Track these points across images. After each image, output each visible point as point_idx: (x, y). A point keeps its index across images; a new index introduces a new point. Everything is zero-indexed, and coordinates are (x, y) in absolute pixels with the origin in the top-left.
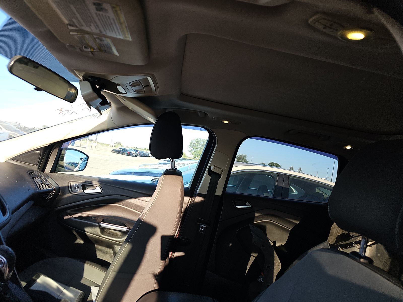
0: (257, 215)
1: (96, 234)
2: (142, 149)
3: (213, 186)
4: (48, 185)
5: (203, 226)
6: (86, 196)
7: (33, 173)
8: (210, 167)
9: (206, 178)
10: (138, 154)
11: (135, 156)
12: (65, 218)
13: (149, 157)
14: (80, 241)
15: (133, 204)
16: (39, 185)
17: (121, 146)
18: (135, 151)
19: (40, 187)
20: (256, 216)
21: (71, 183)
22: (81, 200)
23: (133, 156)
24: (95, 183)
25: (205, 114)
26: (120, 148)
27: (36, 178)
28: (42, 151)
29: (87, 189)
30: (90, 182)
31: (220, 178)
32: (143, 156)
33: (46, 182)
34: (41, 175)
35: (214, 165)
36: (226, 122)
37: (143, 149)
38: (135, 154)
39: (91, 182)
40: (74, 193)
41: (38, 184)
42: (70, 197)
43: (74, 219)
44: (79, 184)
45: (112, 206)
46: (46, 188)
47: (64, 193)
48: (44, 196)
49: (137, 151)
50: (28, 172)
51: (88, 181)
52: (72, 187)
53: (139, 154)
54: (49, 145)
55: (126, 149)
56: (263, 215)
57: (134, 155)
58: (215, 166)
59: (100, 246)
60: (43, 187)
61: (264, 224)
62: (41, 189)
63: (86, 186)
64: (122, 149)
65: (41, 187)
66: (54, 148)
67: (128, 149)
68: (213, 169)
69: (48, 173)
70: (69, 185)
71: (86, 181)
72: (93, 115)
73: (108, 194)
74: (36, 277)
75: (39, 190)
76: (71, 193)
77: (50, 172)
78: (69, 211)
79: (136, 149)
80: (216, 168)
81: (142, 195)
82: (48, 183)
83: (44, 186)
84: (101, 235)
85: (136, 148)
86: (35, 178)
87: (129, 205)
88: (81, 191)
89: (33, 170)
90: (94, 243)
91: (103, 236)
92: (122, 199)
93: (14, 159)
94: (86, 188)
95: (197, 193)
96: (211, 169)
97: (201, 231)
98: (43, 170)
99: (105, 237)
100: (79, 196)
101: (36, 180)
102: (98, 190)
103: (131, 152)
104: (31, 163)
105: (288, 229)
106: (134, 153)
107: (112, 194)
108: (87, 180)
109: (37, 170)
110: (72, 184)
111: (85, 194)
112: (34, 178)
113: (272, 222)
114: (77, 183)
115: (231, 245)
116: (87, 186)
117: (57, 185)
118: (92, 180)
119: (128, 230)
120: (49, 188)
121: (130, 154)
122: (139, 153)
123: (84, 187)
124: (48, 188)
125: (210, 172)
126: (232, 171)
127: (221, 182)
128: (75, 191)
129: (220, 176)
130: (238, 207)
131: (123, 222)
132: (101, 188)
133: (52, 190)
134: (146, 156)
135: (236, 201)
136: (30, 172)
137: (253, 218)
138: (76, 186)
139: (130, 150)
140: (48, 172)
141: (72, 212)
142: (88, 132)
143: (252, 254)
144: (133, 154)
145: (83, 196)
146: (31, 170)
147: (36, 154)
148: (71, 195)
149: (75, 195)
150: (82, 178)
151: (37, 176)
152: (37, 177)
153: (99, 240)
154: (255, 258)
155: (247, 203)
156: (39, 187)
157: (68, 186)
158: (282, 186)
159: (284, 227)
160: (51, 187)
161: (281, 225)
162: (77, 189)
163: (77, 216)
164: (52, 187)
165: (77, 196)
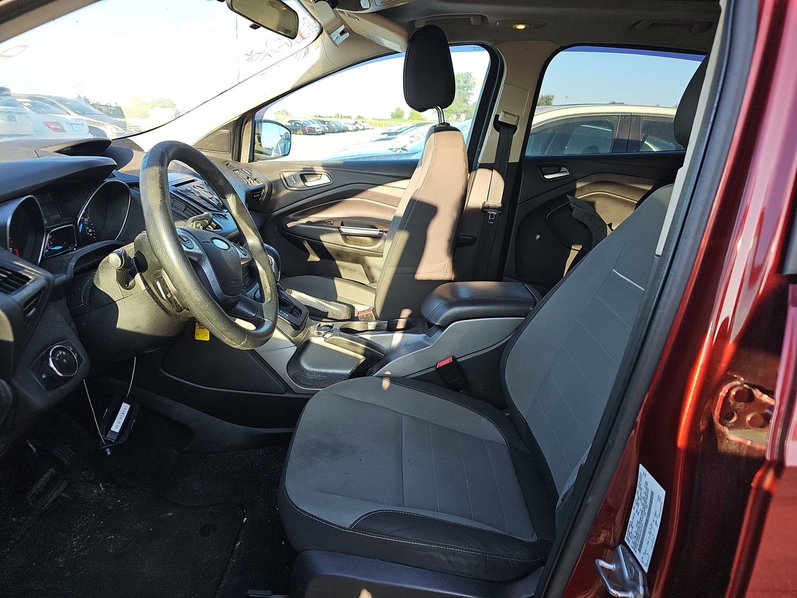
0: (579, 185)
1: (337, 243)
2: (331, 117)
3: (504, 148)
4: (256, 179)
5: (493, 213)
6: (309, 191)
7: (230, 165)
8: (497, 116)
9: (491, 135)
10: (326, 128)
11: (321, 134)
12: (290, 225)
13: (349, 131)
14: (314, 258)
15: (381, 194)
16: (246, 180)
17: (288, 116)
18: (320, 122)
20: (578, 189)
21: (283, 173)
22: (303, 198)
23: (318, 134)
24: (318, 169)
25: (483, 18)
26: (289, 122)
28: (231, 129)
29: (308, 181)
30: (310, 168)
31: (514, 133)
32: (338, 132)
33: (251, 175)
34: (240, 166)
35: (503, 111)
36: (521, 27)
37: (333, 117)
38: (321, 130)
39: (312, 168)
40: (292, 189)
41: (244, 179)
42: (288, 195)
43: (303, 226)
44: (295, 174)
45: (350, 201)
46: (255, 184)
47: (278, 192)
48: (256, 196)
49: (323, 122)
50: (223, 163)
51: (308, 168)
52: (287, 179)
53: (328, 129)
54: (239, 118)
55: (301, 120)
56: (589, 184)
57: (320, 132)
58: (505, 113)
59: (343, 262)
61: (592, 199)
62: (250, 186)
63: (305, 176)
64: (293, 123)
65: (249, 183)
66: (245, 122)
67: (305, 120)
68: (502, 119)
70: (282, 177)
71: (304, 169)
72: (295, 55)
73: (341, 185)
76: (287, 189)
77: (249, 162)
78: (291, 216)
79: (321, 119)
80: (507, 115)
81: (392, 179)
82: (254, 177)
83: (252, 182)
84: (345, 244)
85: (319, 116)
86: (236, 170)
87: (375, 196)
88: (301, 184)
89: (227, 160)
90: (335, 258)
91: (347, 245)
92: (364, 189)
93: (197, 147)
94: (307, 178)
95: (478, 165)
96: (499, 120)
97: (491, 220)
99: (351, 247)
100: (300, 192)
101: (239, 174)
102: (325, 180)
103: (312, 125)
104: (222, 150)
105: (633, 201)
106: (317, 128)
107: (347, 183)
108: (305, 167)
109: (232, 160)
110: (286, 175)
111: (309, 188)
113: (605, 195)
114: (293, 173)
115: (538, 237)
116: (308, 176)
117: (266, 179)
118: (313, 166)
119: (381, 233)
120: (259, 183)
121: (311, 132)
122: (328, 127)
123: (303, 178)
124: (257, 184)
125: (498, 125)
126: (532, 124)
127: (518, 138)
128: (292, 185)
129: (514, 128)
130: (547, 177)
131: (372, 223)
132: (329, 175)
133: (263, 187)
134: (341, 130)
135: (543, 169)
136: (226, 163)
137: (573, 192)
138: (292, 177)
139: (310, 122)
140: (246, 163)
141: (296, 218)
142: (293, 85)
143: (573, 247)
144: (317, 130)
145: (306, 192)
147: (223, 134)
148: (289, 191)
149: (295, 192)
150: (297, 164)
153: (343, 251)
154: (578, 252)
155: (563, 169)
156: (247, 183)
157: (281, 179)
158: (627, 138)
159: (626, 199)
161: (620, 197)
162: (295, 182)
163: (304, 221)
164: (262, 182)
165: (297, 192)
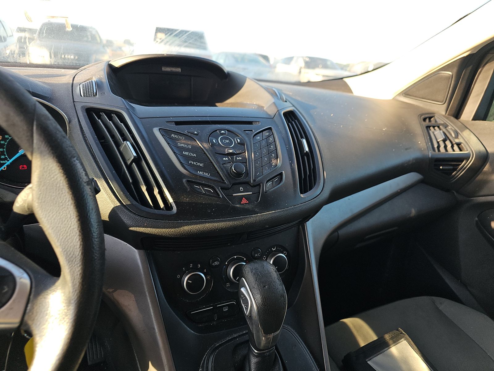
4: (458, 145)
7: (432, 119)
16: (438, 142)
19: (439, 147)
27: (436, 128)
33: (457, 137)
34: (448, 122)
41: (437, 140)
46: (454, 151)
48: (444, 167)
50: (421, 115)
60: (445, 147)
62: (439, 150)
69: (468, 121)
74: (392, 338)
75: (433, 152)
77: (474, 119)
82: (459, 140)
83: (449, 146)
86: (434, 127)
89: (434, 113)
93: (407, 93)
98: (457, 114)
101: (433, 133)
109: (444, 113)
112: (431, 128)
117: (484, 148)
120: (461, 150)
124: (457, 151)
133: (467, 157)
136: (427, 116)
140: (467, 119)
146: (431, 114)
151: (438, 125)
152: (439, 127)
156: (436, 146)
160: (465, 149)
164: (467, 150)
